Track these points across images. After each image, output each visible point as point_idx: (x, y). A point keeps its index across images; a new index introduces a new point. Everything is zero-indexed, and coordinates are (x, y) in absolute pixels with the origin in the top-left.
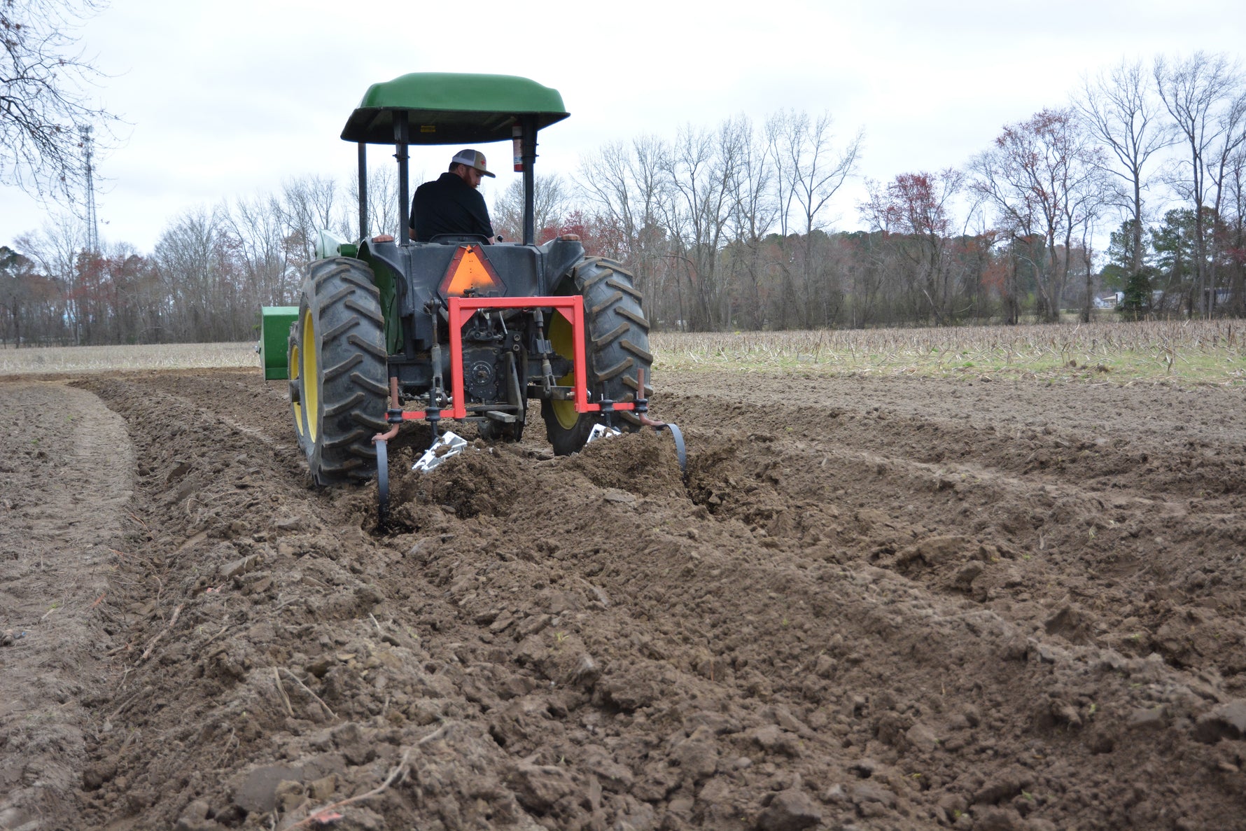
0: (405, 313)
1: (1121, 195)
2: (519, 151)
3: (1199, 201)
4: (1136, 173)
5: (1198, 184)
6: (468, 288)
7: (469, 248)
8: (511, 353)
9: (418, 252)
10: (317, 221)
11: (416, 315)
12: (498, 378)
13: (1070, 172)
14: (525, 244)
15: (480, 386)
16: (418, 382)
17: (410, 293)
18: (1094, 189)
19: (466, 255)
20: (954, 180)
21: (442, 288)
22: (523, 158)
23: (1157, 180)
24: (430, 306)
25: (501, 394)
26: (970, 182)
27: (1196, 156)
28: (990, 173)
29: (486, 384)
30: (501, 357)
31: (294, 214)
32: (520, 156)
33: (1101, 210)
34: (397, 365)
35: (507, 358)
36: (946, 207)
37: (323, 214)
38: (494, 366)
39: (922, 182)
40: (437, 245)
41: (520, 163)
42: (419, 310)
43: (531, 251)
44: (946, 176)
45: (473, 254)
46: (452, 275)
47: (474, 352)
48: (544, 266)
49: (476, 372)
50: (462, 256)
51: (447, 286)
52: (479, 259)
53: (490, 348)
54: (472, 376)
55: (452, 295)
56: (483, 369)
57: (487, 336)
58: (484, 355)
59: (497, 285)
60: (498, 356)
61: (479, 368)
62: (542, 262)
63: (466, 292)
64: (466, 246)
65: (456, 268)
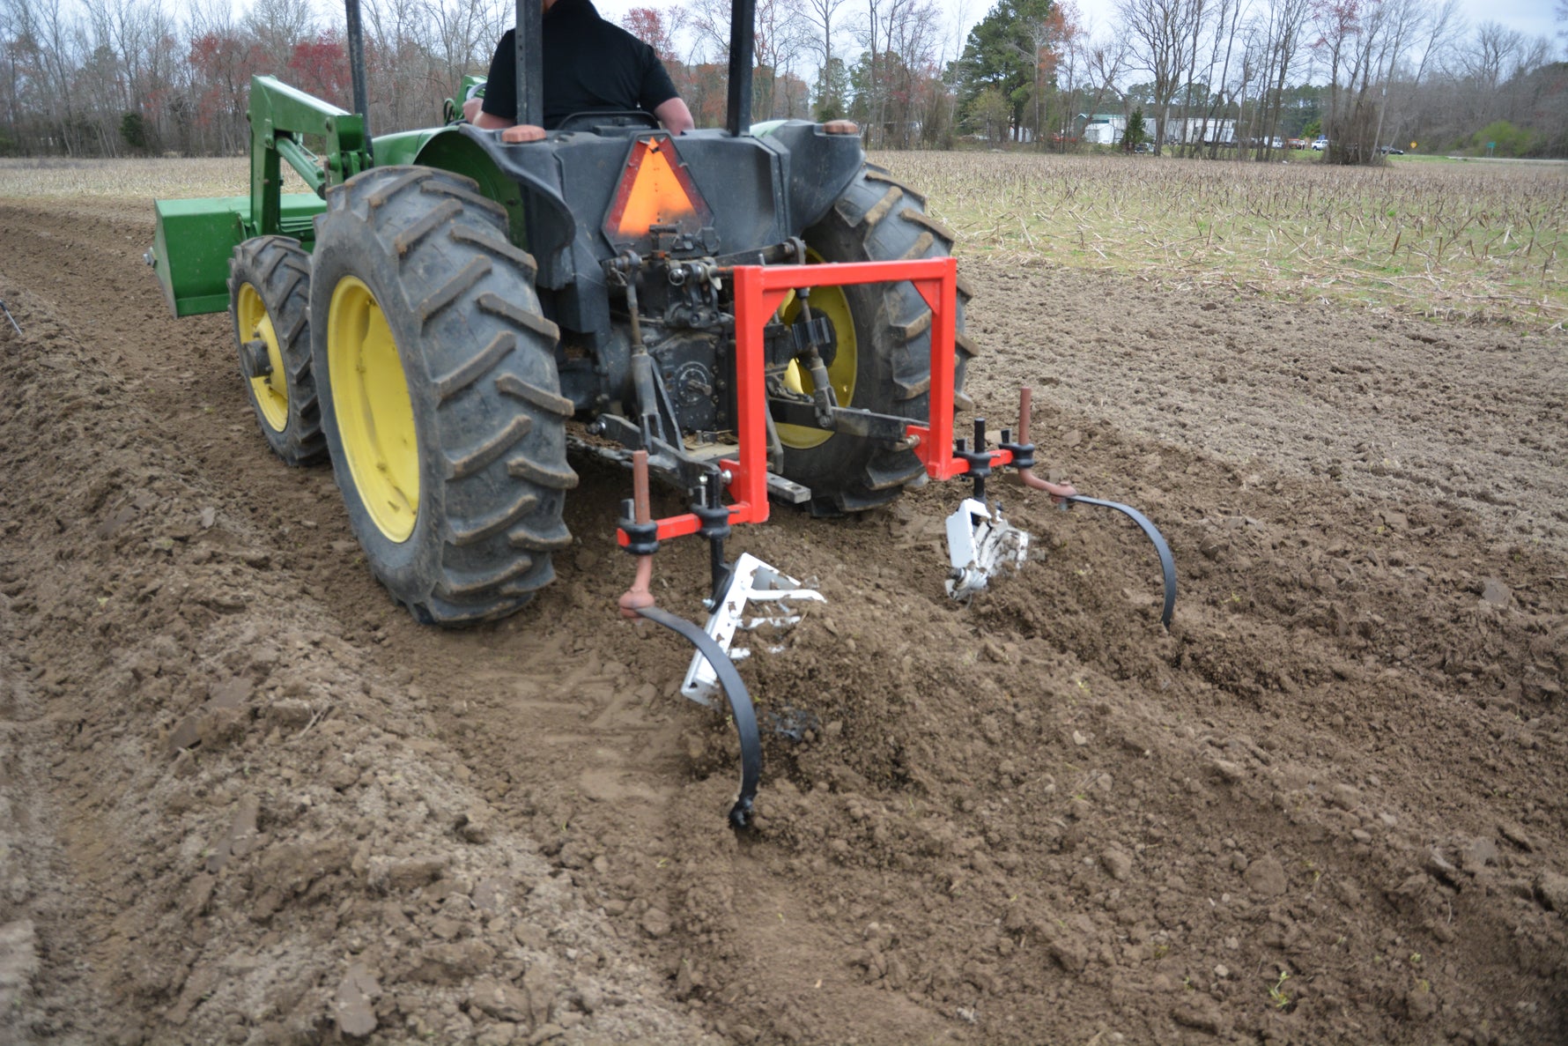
0: (557, 282)
1: (816, 39)
3: (874, 47)
4: (827, 20)
5: (873, 33)
6: (656, 223)
7: (652, 144)
10: (45, 29)
11: (579, 286)
12: (718, 388)
13: (776, 16)
14: (734, 134)
15: (690, 406)
18: (795, 33)
20: (680, 18)
21: (606, 226)
23: (842, 28)
26: (693, 19)
27: (873, 10)
28: (708, 12)
29: (699, 403)
31: (14, 18)
33: (801, 51)
36: (673, 40)
37: (50, 19)
38: (711, 369)
39: (652, 16)
42: (582, 278)
44: (672, 12)
45: (659, 155)
46: (626, 198)
47: (680, 347)
48: (786, 180)
49: (684, 382)
50: (641, 159)
51: (618, 219)
52: (671, 164)
53: (706, 337)
54: (678, 390)
55: (626, 236)
56: (697, 376)
57: (711, 319)
58: (695, 351)
59: (699, 213)
60: (716, 350)
61: (689, 375)
62: (780, 168)
63: (654, 231)
64: (647, 137)
65: (631, 184)
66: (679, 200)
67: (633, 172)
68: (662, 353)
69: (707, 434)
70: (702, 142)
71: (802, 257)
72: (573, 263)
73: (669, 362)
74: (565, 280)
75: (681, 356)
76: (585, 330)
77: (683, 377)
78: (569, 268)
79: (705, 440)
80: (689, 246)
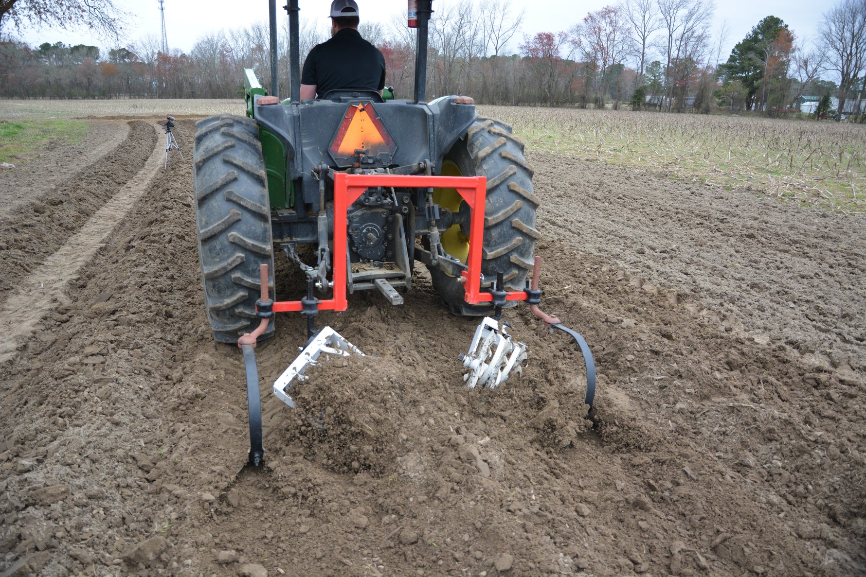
0: (293, 176)
2: (414, 5)
6: (359, 148)
7: (360, 107)
8: (399, 215)
9: (308, 112)
11: (304, 179)
12: (386, 239)
14: (416, 103)
15: (369, 247)
16: (309, 239)
17: (299, 156)
19: (357, 114)
21: (332, 148)
22: (418, 13)
24: (318, 172)
25: (390, 253)
26: (571, 39)
29: (375, 245)
30: (390, 219)
32: (414, 10)
34: (289, 223)
35: (395, 220)
38: (382, 228)
40: (328, 103)
41: (414, 18)
42: (307, 174)
43: (423, 110)
45: (364, 113)
46: (344, 135)
47: (363, 215)
48: (436, 128)
49: (365, 234)
50: (353, 114)
51: (339, 145)
52: (371, 118)
53: (380, 210)
54: (361, 238)
55: (342, 155)
56: (373, 231)
57: (377, 201)
58: (373, 218)
59: (387, 143)
60: (387, 218)
61: (368, 230)
62: (433, 122)
63: (358, 153)
64: (358, 103)
65: (346, 128)
66: (375, 136)
67: (348, 121)
68: (352, 217)
69: (377, 263)
70: (392, 107)
71: (429, 171)
72: (302, 166)
73: (356, 223)
74: (298, 175)
75: (363, 219)
76: (307, 202)
77: (364, 231)
78: (300, 169)
79: (375, 266)
80: (371, 161)
